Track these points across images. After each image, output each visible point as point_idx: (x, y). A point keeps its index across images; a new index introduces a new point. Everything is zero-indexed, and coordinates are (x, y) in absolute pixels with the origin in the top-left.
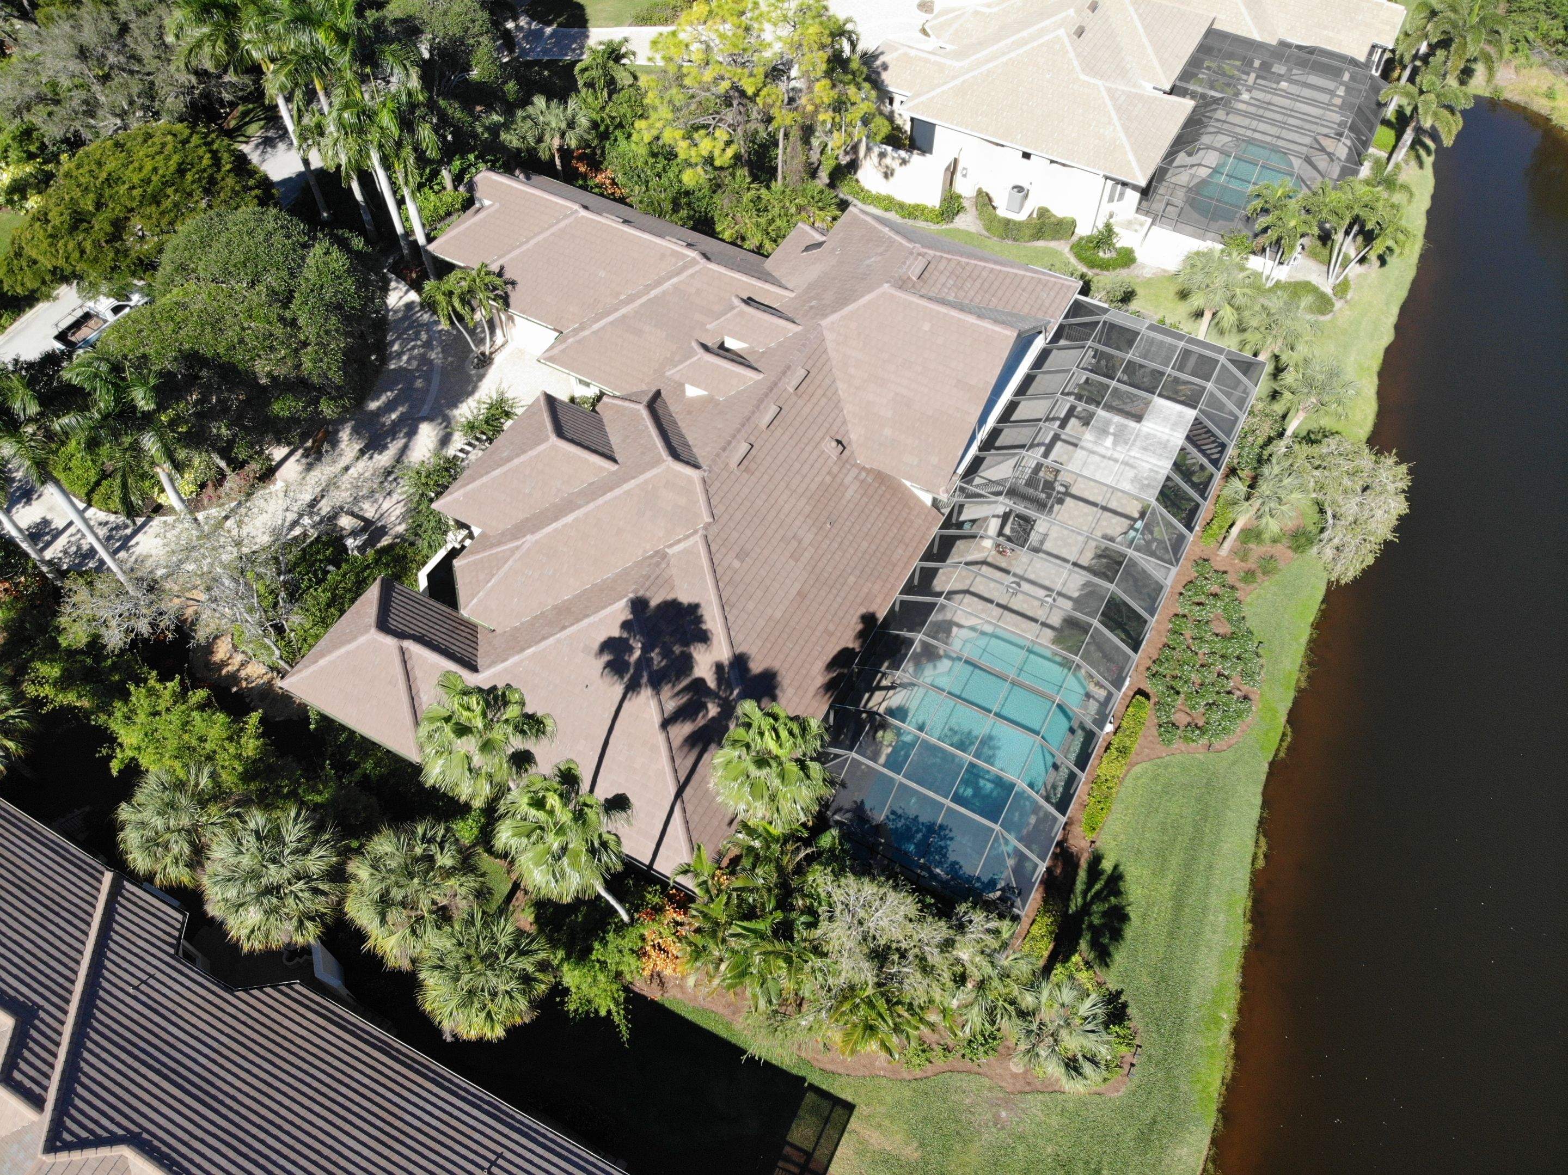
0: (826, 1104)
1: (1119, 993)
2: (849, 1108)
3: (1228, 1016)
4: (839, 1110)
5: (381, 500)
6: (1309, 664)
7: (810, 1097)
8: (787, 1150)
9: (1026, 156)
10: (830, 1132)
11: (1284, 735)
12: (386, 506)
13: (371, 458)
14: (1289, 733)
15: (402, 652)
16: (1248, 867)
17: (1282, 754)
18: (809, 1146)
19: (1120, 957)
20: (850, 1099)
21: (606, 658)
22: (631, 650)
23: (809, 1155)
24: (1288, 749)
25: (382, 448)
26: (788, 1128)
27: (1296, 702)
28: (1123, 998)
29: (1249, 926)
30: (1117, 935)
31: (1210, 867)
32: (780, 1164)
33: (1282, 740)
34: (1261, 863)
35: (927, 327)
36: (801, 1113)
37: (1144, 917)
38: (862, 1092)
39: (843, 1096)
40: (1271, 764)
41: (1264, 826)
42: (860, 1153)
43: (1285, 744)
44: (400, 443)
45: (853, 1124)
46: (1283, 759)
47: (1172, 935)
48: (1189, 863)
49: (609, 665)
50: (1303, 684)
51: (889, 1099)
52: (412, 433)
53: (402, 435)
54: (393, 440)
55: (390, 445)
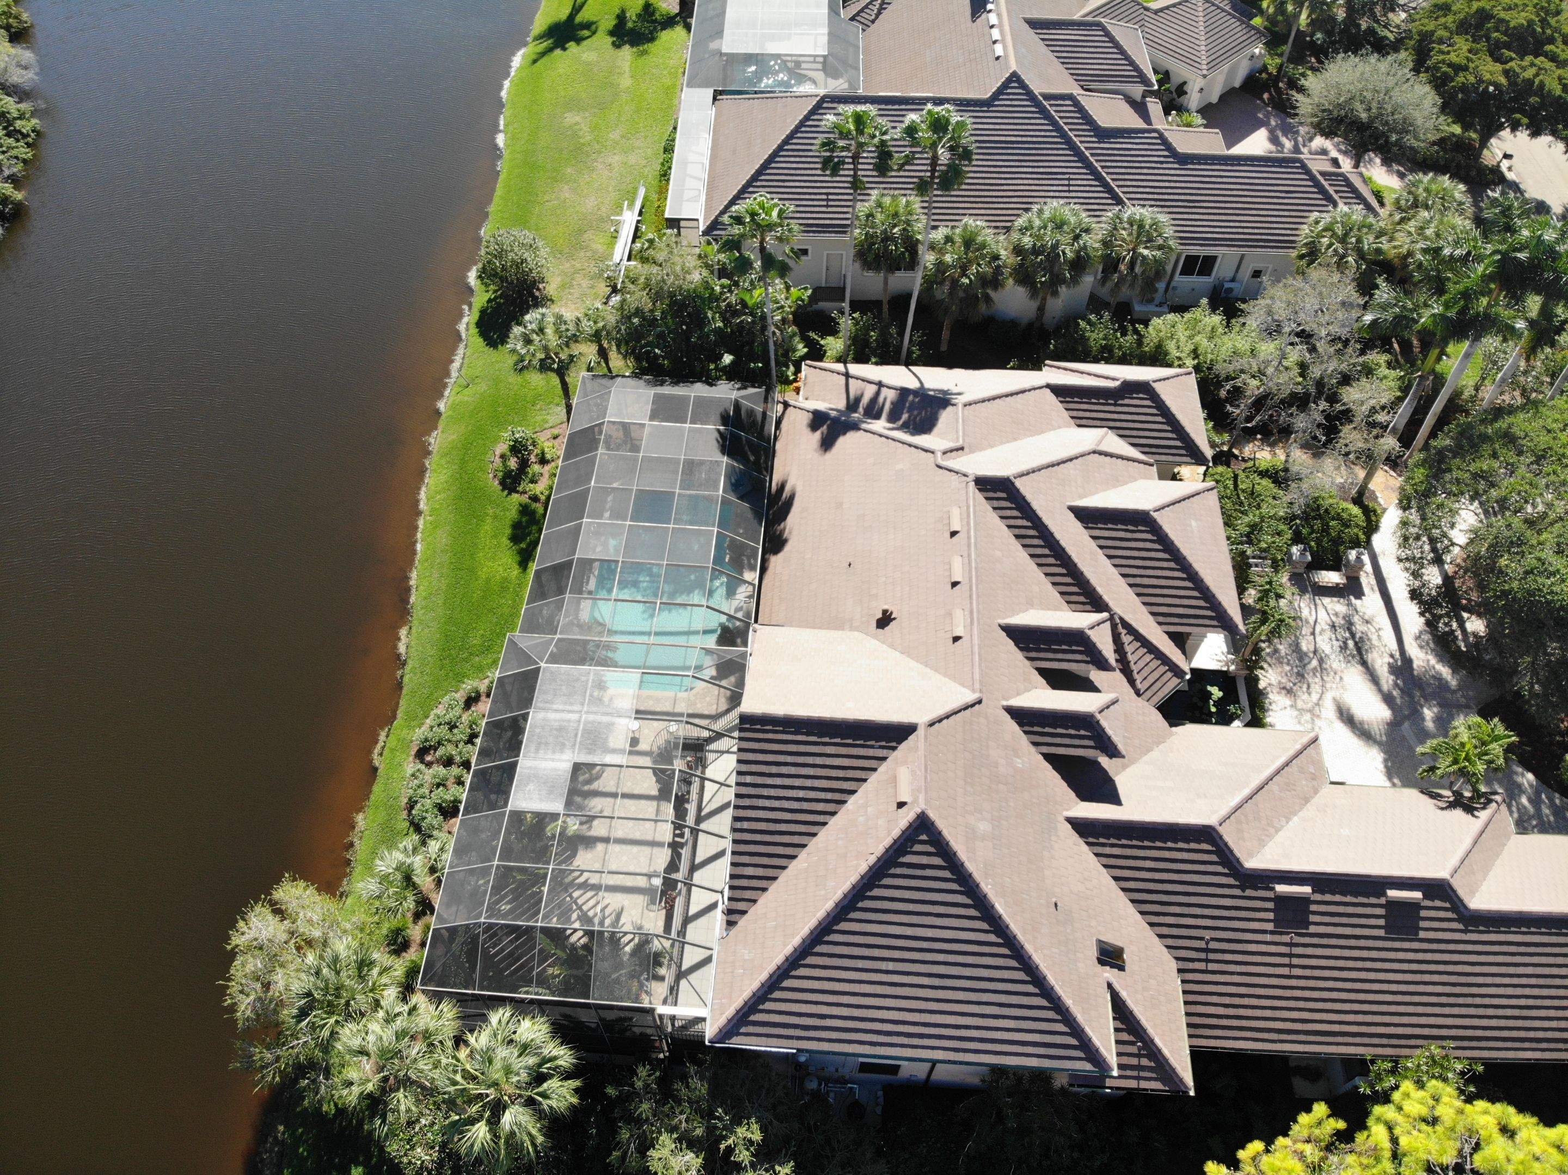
1: (509, 494)
5: (1334, 619)
12: (1322, 615)
13: (1392, 656)
14: (375, 756)
19: (512, 514)
28: (506, 492)
29: (408, 584)
30: (516, 526)
33: (383, 748)
46: (382, 729)
52: (1388, 699)
53: (1395, 693)
54: (1396, 685)
55: (1392, 677)
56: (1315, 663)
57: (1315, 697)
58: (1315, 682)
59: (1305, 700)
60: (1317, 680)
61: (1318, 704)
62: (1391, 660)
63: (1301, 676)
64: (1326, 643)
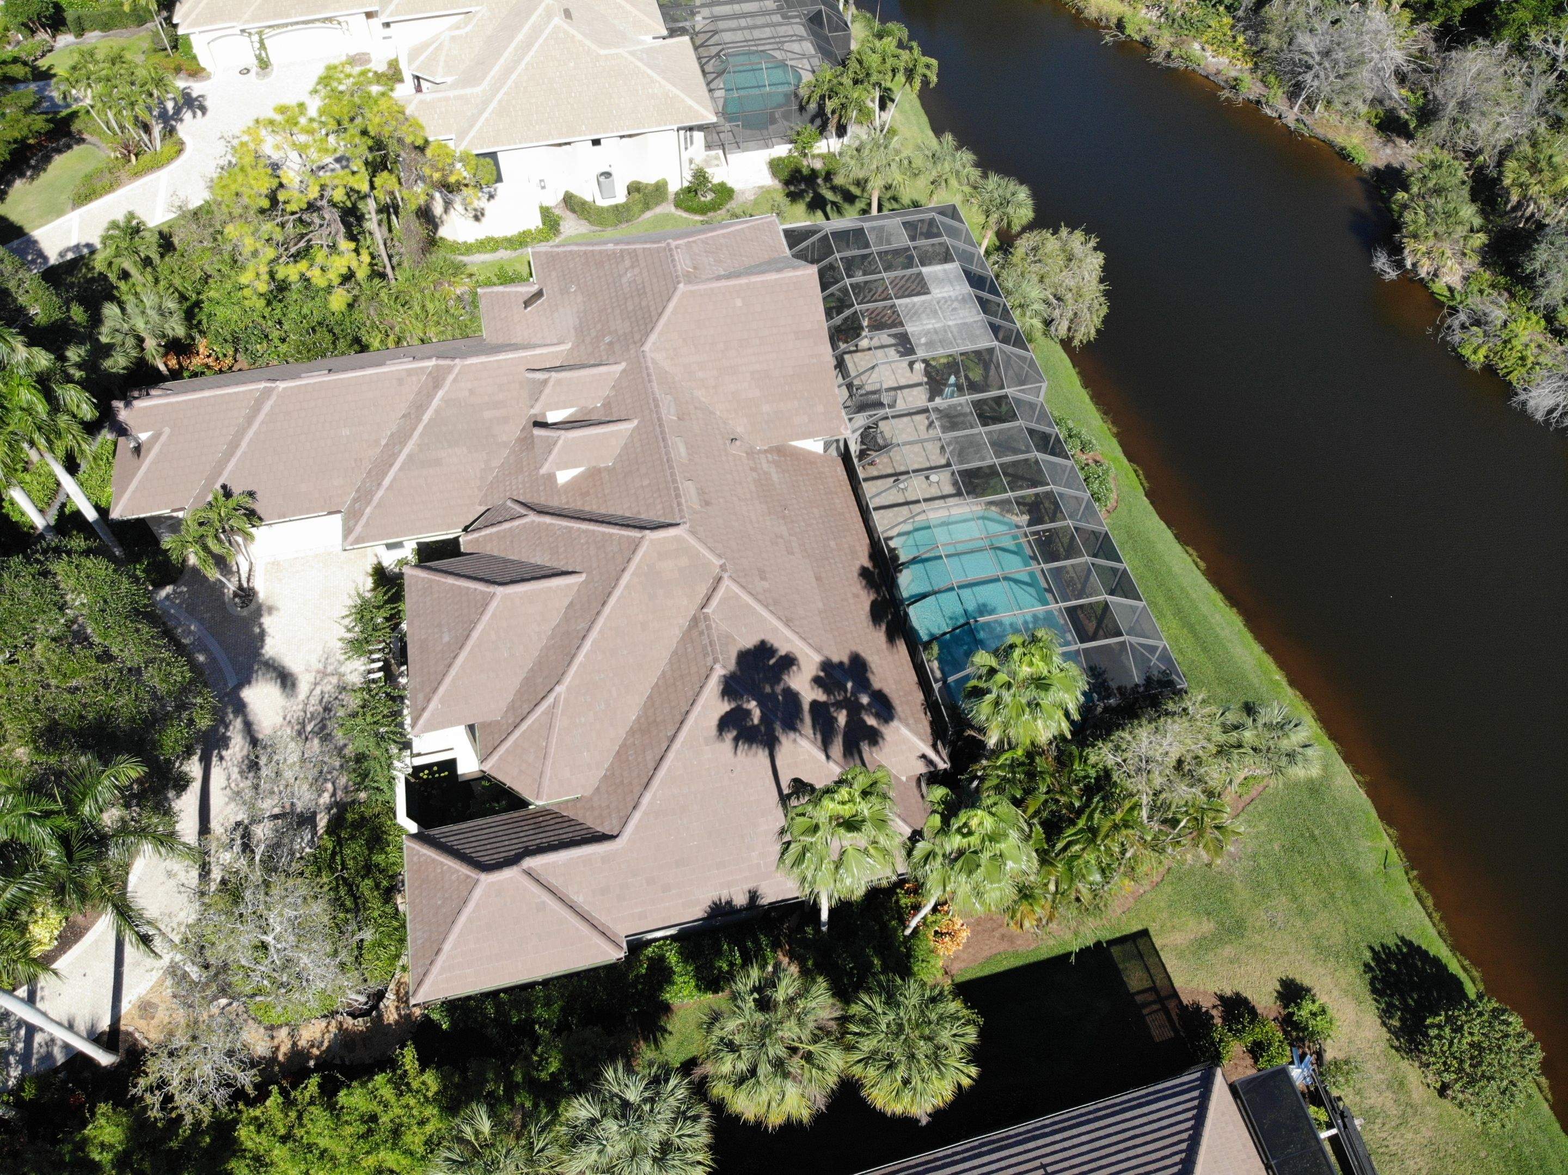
0: (1129, 946)
2: (1145, 933)
3: (1278, 676)
4: (1141, 942)
6: (1105, 413)
7: (1115, 950)
8: (1139, 999)
9: (596, 142)
10: (1151, 961)
11: (1135, 471)
13: (221, 758)
14: (1138, 467)
15: (528, 873)
16: (1198, 572)
17: (1146, 485)
18: (1147, 984)
20: (1140, 928)
21: (730, 736)
22: (748, 713)
23: (1153, 989)
24: (1146, 478)
25: (224, 742)
26: (1123, 984)
27: (1122, 444)
29: (1234, 610)
31: (1182, 589)
32: (1145, 1011)
33: (1138, 476)
34: (1202, 565)
35: (739, 303)
36: (1121, 967)
37: (1181, 651)
38: (1143, 915)
39: (1135, 930)
40: (1146, 495)
41: (1182, 538)
42: (1181, 956)
43: (1142, 477)
44: (238, 723)
45: (1158, 942)
47: (1205, 650)
48: (1170, 598)
49: (736, 740)
50: (1115, 430)
51: (1162, 904)
52: (241, 708)
53: (231, 716)
54: (227, 727)
55: (229, 734)
56: (309, 728)
57: (317, 691)
58: (314, 706)
59: (329, 686)
60: (312, 709)
61: (316, 684)
62: (224, 753)
63: (327, 709)
64: (291, 753)
